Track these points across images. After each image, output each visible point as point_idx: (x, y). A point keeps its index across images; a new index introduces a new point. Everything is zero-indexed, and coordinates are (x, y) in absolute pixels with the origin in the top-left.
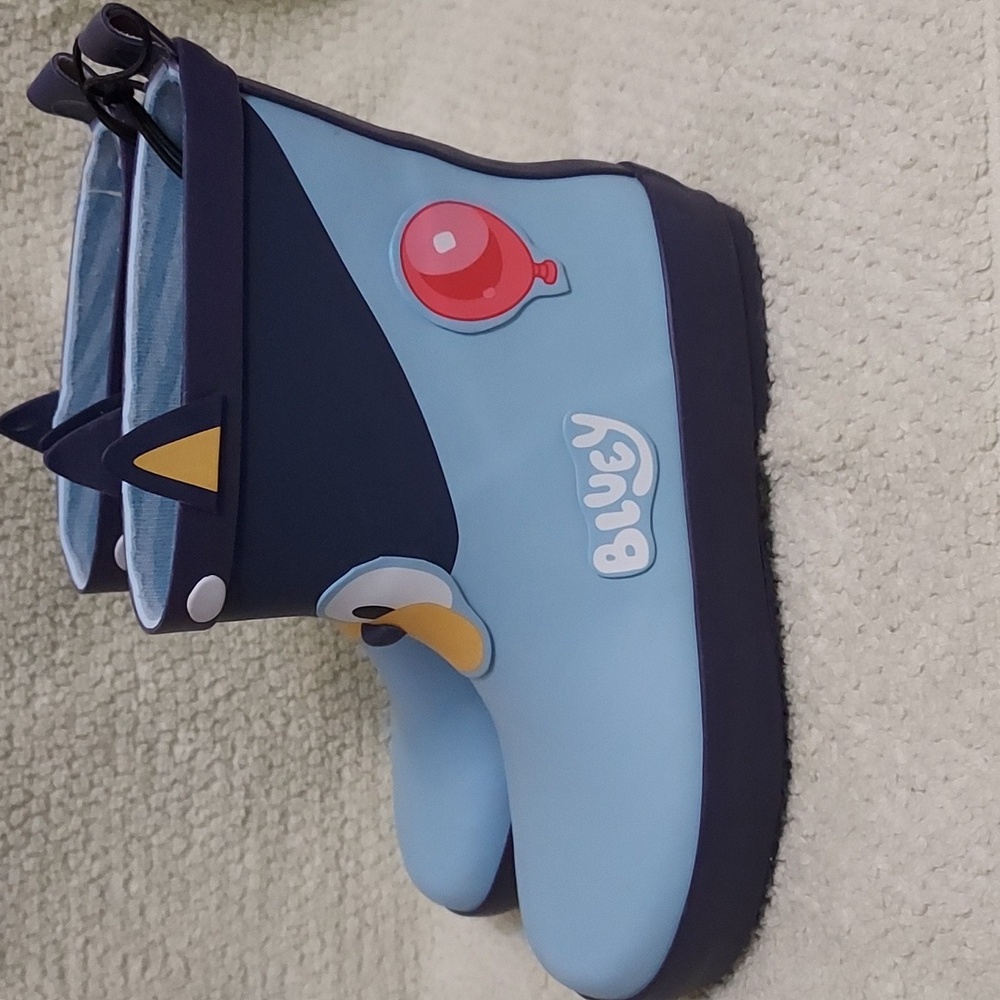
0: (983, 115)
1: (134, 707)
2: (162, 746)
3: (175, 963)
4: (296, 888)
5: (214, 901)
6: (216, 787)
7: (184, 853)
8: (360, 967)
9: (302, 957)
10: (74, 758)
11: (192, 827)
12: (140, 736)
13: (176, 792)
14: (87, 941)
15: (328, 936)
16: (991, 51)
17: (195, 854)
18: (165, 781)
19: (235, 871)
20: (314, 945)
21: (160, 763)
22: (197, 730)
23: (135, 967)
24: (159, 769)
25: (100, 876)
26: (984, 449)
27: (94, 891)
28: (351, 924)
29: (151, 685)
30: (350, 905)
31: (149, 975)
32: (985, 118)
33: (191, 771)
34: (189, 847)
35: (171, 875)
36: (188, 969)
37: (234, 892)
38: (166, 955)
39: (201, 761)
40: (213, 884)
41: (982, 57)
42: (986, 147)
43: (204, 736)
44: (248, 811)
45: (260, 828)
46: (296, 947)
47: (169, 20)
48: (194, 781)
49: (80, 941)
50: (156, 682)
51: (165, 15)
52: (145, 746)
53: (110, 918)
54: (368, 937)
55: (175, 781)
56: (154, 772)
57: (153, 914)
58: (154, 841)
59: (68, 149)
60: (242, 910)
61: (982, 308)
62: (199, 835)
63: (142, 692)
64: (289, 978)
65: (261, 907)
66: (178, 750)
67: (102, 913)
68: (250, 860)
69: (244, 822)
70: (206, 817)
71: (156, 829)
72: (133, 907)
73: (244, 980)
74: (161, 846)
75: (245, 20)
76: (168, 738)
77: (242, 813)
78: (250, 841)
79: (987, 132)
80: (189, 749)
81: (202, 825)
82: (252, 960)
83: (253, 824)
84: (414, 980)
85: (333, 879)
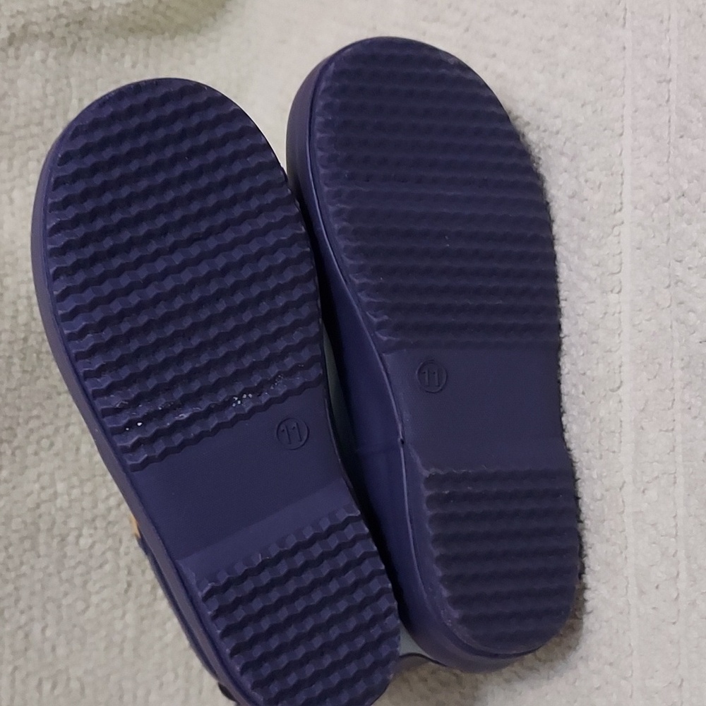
0: (620, 173)
1: (53, 512)
2: (71, 539)
3: (75, 685)
4: (160, 638)
5: (103, 645)
6: (107, 567)
7: (84, 611)
8: (200, 692)
9: (161, 685)
10: (11, 544)
11: (90, 594)
12: (56, 531)
13: (80, 569)
14: (15, 668)
16: (628, 132)
17: (91, 613)
18: (72, 563)
19: (119, 625)
20: (170, 676)
21: (69, 550)
22: (96, 528)
23: (47, 687)
24: (69, 554)
25: (26, 624)
26: (613, 391)
27: (21, 634)
29: (66, 497)
31: (56, 692)
32: (622, 175)
33: (91, 556)
34: (88, 607)
35: (75, 626)
37: (117, 638)
38: (69, 679)
39: (98, 549)
40: (103, 633)
41: (621, 135)
42: (621, 194)
43: (100, 533)
44: (129, 585)
45: (137, 597)
46: (158, 677)
47: (89, 42)
48: (93, 563)
49: (10, 668)
50: (69, 495)
51: (87, 39)
52: (59, 539)
53: (32, 654)
55: (80, 563)
56: (65, 556)
57: (61, 651)
58: (64, 602)
59: (18, 127)
60: (121, 651)
61: (613, 298)
62: (95, 599)
63: (59, 502)
64: (153, 697)
65: (135, 650)
66: (82, 541)
67: (26, 650)
68: (129, 618)
69: (126, 591)
70: (100, 587)
71: (66, 594)
72: (47, 646)
73: (121, 697)
74: (69, 606)
75: (142, 43)
76: (75, 533)
77: (125, 586)
78: (130, 605)
79: (622, 184)
80: (90, 541)
81: (97, 593)
82: (128, 685)
83: (132, 593)
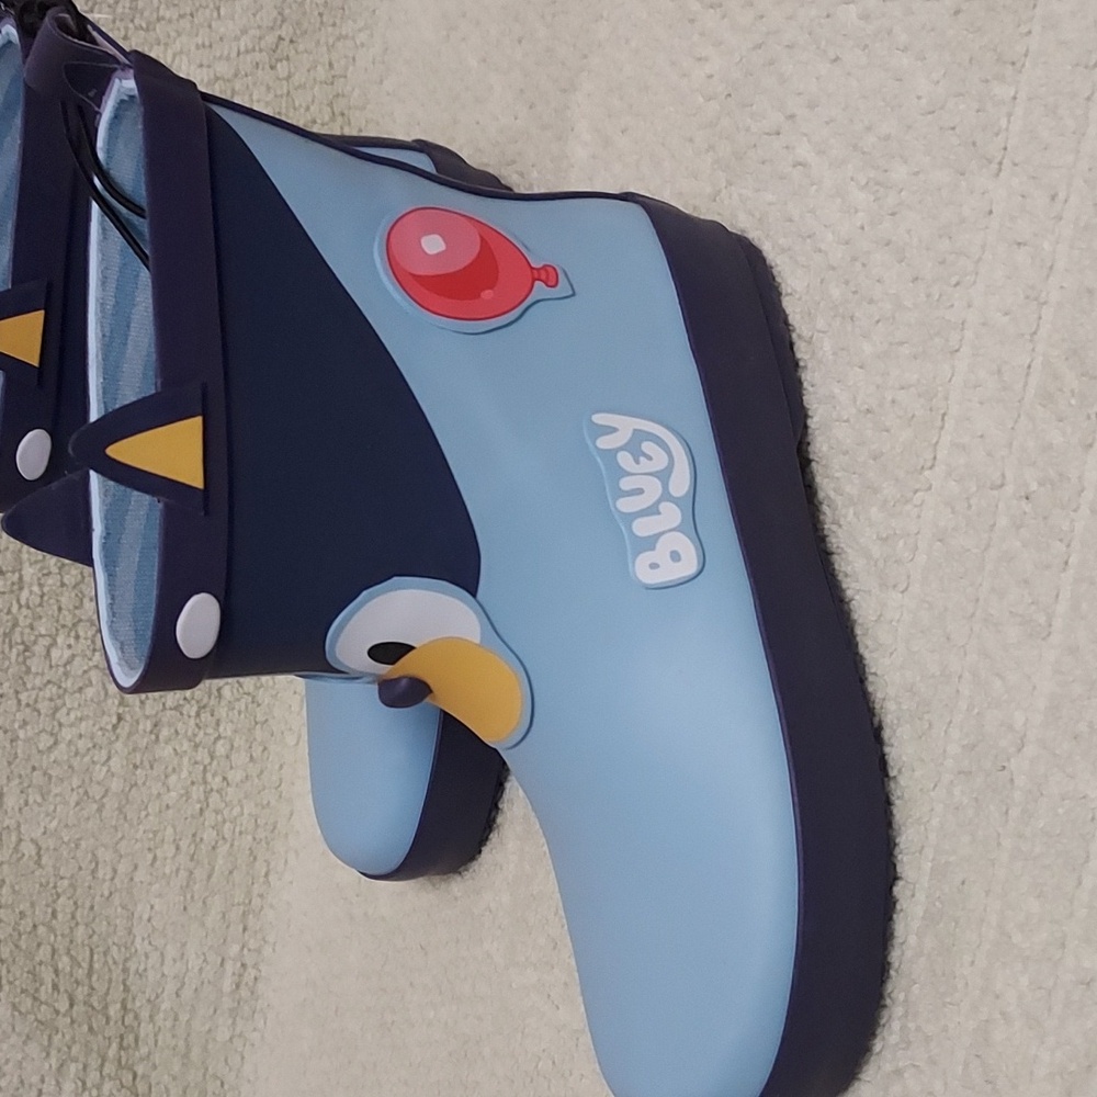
1: (15, 609)
2: (39, 649)
3: (28, 849)
4: (159, 796)
5: (74, 798)
6: (90, 692)
7: (50, 749)
8: (209, 877)
9: (155, 858)
11: (60, 725)
12: (17, 637)
13: (52, 690)
15: (184, 844)
17: (61, 752)
18: (38, 682)
19: (100, 772)
21: (35, 664)
22: (77, 637)
24: (33, 669)
28: (209, 835)
29: (36, 589)
30: (210, 818)
33: (66, 674)
34: (56, 743)
35: (34, 769)
36: (39, 855)
37: (96, 791)
39: (78, 666)
40: (75, 782)
43: (84, 644)
44: (120, 718)
45: (130, 734)
46: (150, 849)
48: (68, 684)
50: (41, 586)
52: (21, 647)
54: (223, 849)
55: (49, 682)
56: (28, 671)
58: (21, 734)
60: (100, 810)
62: (67, 734)
63: (25, 594)
64: (140, 876)
66: (55, 653)
68: (115, 763)
69: (115, 727)
70: (76, 718)
71: (25, 723)
73: (94, 872)
74: (28, 740)
76: (46, 642)
77: (114, 720)
78: (119, 745)
80: (67, 653)
81: (71, 725)
82: (105, 855)
83: (124, 730)
84: (261, 896)
85: (197, 792)
